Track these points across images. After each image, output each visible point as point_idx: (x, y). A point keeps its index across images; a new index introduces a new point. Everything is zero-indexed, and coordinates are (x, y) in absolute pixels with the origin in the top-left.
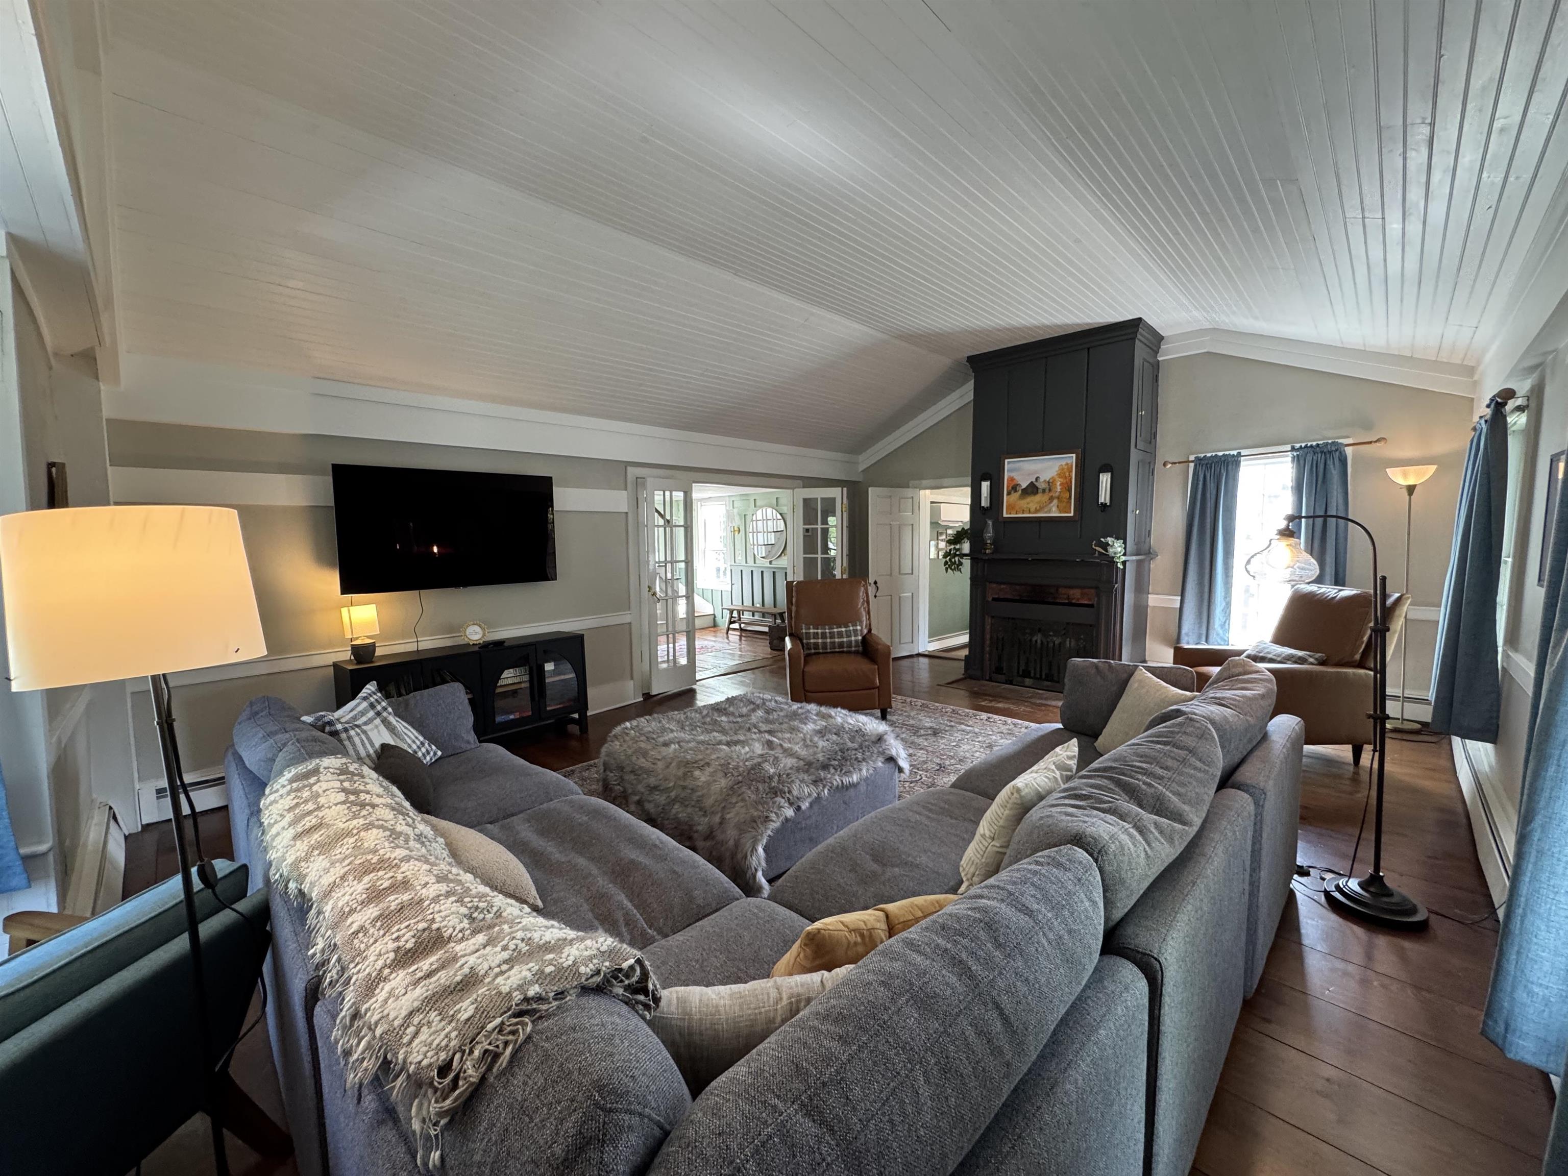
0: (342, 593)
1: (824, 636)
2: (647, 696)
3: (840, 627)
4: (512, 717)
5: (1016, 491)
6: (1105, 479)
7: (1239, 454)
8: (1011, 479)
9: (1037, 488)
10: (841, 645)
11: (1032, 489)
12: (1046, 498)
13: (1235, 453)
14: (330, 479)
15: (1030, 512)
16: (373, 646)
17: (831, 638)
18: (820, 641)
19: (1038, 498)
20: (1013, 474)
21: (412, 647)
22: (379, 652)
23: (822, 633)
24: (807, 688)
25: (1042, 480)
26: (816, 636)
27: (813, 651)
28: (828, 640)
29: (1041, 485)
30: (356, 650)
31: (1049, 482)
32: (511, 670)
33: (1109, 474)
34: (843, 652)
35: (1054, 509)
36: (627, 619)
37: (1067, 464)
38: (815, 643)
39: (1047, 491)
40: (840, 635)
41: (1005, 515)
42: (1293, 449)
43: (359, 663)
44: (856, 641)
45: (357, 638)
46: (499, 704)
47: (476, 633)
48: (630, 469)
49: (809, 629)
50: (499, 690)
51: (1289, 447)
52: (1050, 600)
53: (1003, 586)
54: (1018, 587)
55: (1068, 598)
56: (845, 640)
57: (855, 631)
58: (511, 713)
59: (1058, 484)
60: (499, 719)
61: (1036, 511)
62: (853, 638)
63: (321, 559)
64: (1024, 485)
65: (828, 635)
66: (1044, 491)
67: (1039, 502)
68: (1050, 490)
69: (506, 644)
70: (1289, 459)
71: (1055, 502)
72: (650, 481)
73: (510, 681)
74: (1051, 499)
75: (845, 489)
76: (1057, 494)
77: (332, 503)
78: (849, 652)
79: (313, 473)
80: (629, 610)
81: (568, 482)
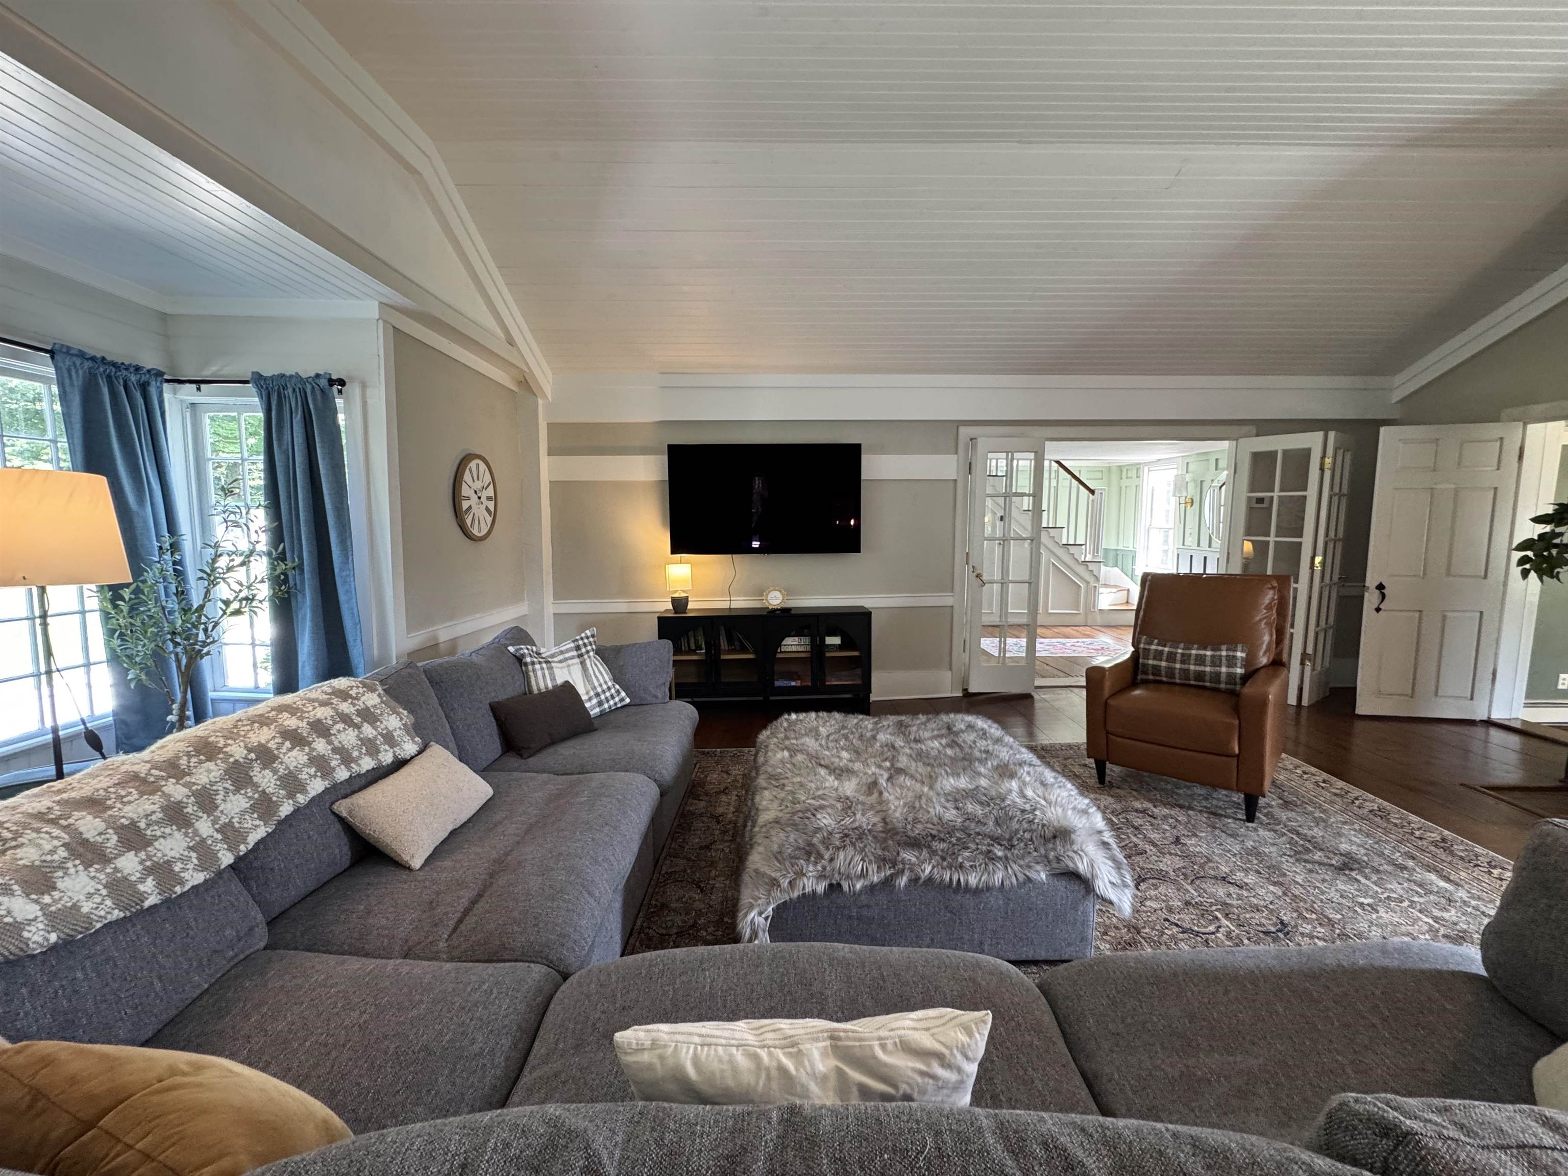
0: (673, 552)
1: (1171, 657)
2: (967, 694)
3: (1205, 649)
4: (793, 684)
10: (1200, 676)
14: (666, 458)
16: (687, 599)
17: (1183, 662)
18: (1164, 664)
21: (726, 605)
22: (691, 606)
23: (1170, 653)
24: (1109, 729)
26: (1158, 655)
27: (1151, 677)
28: (1178, 666)
30: (674, 601)
32: (796, 638)
34: (1204, 688)
36: (947, 600)
38: (1154, 666)
40: (1200, 660)
43: (676, 613)
44: (1231, 677)
45: (676, 592)
46: (777, 668)
47: (777, 599)
48: (965, 432)
49: (1151, 644)
50: (779, 656)
56: (1208, 669)
57: (1231, 661)
58: (794, 680)
60: (778, 683)
62: (1224, 669)
63: (664, 525)
65: (1179, 657)
69: (793, 612)
72: (981, 442)
73: (794, 649)
75: (1332, 435)
77: (667, 478)
78: (1217, 690)
79: (661, 453)
80: (952, 592)
81: (882, 449)
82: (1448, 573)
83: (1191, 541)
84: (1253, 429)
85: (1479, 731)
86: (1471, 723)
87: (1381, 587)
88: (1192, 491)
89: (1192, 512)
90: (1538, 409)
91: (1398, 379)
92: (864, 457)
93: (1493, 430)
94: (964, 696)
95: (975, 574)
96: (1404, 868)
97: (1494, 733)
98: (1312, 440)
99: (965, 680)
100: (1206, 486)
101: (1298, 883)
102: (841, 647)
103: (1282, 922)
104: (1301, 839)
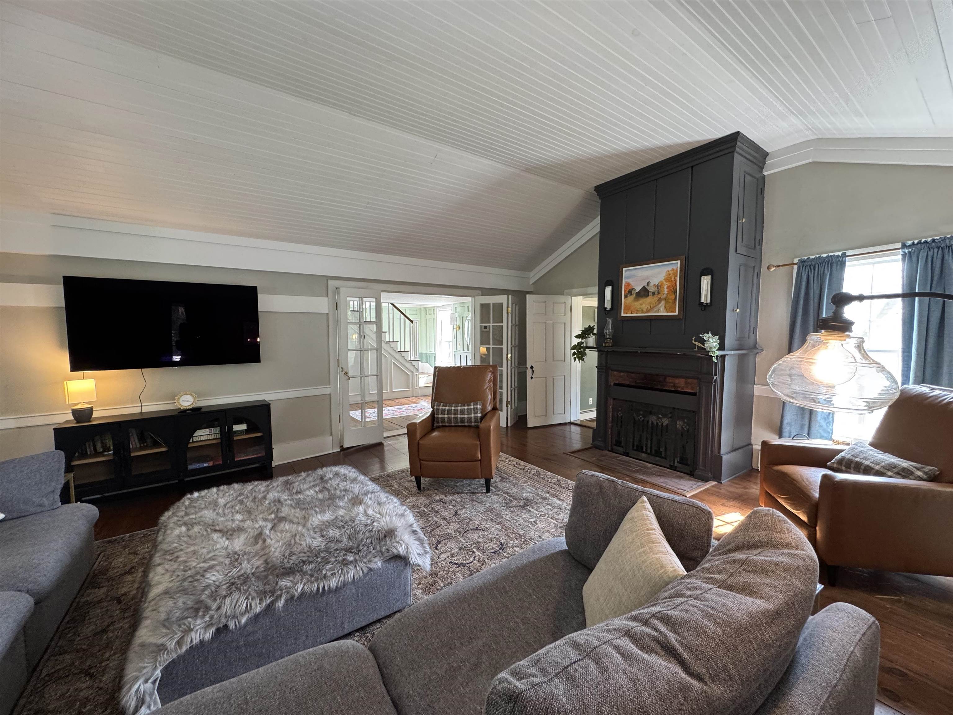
0: (71, 371)
1: (449, 412)
2: (343, 449)
3: (464, 406)
4: (206, 465)
5: (631, 295)
6: (706, 281)
7: (844, 255)
8: (628, 284)
9: (648, 291)
10: (463, 420)
11: (644, 293)
12: (656, 299)
13: (840, 253)
14: (61, 288)
15: (642, 312)
16: (91, 410)
17: (455, 414)
18: (446, 416)
19: (649, 300)
20: (629, 281)
21: (138, 410)
22: (95, 415)
23: (449, 410)
24: (421, 457)
25: (652, 284)
26: (443, 412)
27: (441, 424)
28: (453, 416)
29: (651, 289)
30: (75, 412)
31: (658, 286)
32: (207, 430)
33: (710, 276)
34: (465, 426)
35: (662, 309)
36: (327, 390)
37: (673, 270)
38: (442, 418)
39: (656, 293)
40: (462, 412)
41: (623, 315)
42: (904, 246)
43: (78, 422)
44: (476, 418)
45: (77, 404)
46: (189, 455)
47: (188, 401)
48: (330, 282)
49: (440, 406)
50: (190, 445)
51: (899, 245)
52: (659, 387)
53: (622, 374)
54: (633, 375)
55: (674, 386)
56: (466, 416)
57: (475, 410)
58: (206, 461)
59: (666, 287)
60: (190, 467)
61: (648, 311)
62: (473, 415)
63: (61, 346)
64: (638, 289)
65: (453, 412)
66: (654, 293)
67: (650, 303)
68: (659, 293)
69: (203, 410)
70: (900, 257)
71: (663, 302)
72: (342, 290)
73: (205, 438)
74: (660, 300)
75: (510, 297)
76: (665, 296)
77: (63, 305)
78: (470, 427)
79: (56, 283)
80: (330, 385)
81: (273, 291)
82: (554, 360)
83: (460, 347)
84: (479, 292)
85: (568, 427)
86: (564, 424)
87: (532, 367)
88: (459, 322)
89: (459, 332)
90: (574, 291)
91: (532, 274)
92: (259, 295)
93: (562, 298)
94: (341, 451)
95: (343, 372)
96: (545, 499)
97: (573, 427)
98: (502, 299)
99: (341, 440)
100: (464, 319)
101: (507, 520)
102: (246, 432)
103: (502, 544)
104: (509, 496)
